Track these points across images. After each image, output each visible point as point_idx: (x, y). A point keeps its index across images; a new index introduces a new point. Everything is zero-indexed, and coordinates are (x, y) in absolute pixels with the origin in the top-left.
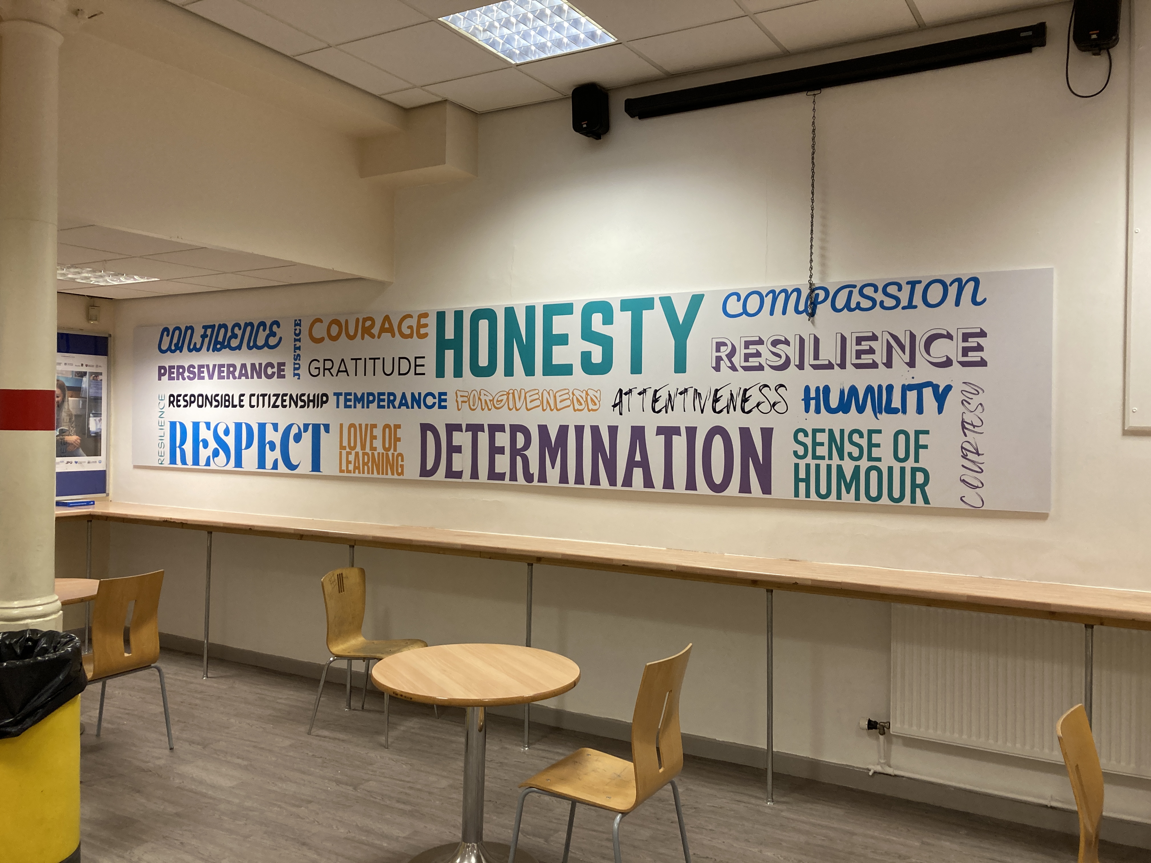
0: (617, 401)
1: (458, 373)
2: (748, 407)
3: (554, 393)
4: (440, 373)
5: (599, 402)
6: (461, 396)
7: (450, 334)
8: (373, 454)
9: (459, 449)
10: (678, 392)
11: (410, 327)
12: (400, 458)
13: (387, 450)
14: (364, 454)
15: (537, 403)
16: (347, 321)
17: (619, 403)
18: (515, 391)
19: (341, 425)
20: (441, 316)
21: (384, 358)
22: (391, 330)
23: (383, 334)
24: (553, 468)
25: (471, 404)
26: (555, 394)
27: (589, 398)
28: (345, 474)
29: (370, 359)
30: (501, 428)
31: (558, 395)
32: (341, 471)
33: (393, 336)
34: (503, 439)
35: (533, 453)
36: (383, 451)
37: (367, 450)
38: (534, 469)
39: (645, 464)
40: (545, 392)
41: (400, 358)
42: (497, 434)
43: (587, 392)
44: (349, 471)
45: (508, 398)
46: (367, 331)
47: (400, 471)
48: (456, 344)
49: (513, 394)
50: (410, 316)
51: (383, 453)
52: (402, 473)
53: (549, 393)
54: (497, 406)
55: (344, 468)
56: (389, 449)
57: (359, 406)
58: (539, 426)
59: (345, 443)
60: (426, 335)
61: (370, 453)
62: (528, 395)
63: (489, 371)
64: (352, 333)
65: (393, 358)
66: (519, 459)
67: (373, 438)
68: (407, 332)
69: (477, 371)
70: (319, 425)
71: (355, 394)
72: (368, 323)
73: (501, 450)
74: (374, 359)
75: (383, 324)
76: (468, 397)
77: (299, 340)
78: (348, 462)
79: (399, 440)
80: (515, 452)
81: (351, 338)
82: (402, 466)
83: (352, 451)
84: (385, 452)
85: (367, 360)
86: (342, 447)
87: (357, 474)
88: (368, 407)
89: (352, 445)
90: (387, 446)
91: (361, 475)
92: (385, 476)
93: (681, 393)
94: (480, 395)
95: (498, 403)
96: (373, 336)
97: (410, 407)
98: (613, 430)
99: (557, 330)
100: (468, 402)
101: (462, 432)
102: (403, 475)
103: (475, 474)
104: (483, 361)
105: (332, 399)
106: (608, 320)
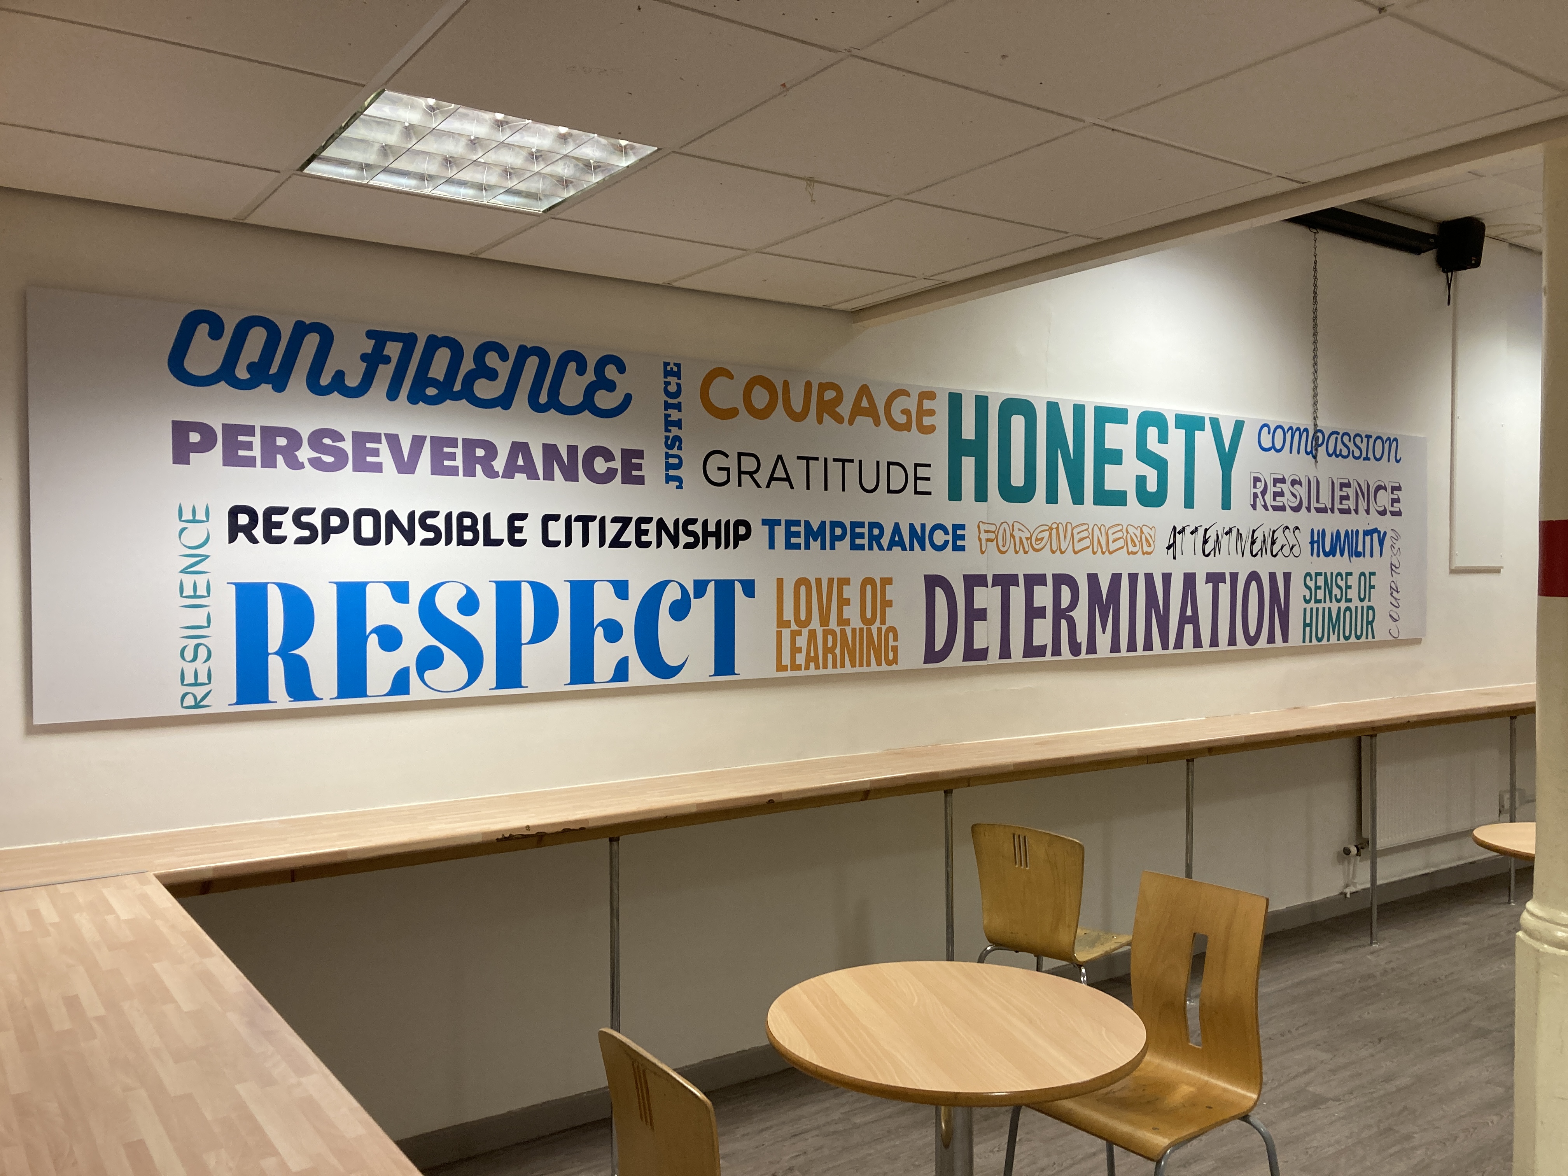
0: (1171, 542)
1: (981, 495)
2: (1276, 548)
3: (1107, 529)
4: (955, 494)
5: (1154, 542)
6: (986, 531)
7: (968, 432)
8: (843, 632)
9: (982, 615)
10: (1225, 532)
11: (907, 412)
12: (891, 635)
13: (869, 622)
14: (826, 633)
15: (1087, 543)
16: (786, 384)
17: (1173, 544)
18: (1060, 525)
19: (780, 582)
20: (955, 400)
21: (860, 461)
22: (872, 412)
23: (858, 418)
24: (1104, 633)
25: (1000, 544)
26: (1108, 531)
27: (1143, 536)
28: (789, 673)
29: (835, 460)
30: (1040, 579)
31: (1110, 532)
32: (781, 668)
33: (877, 423)
34: (1043, 596)
35: (1081, 614)
36: (862, 626)
37: (833, 624)
38: (1082, 636)
39: (1194, 620)
40: (1096, 528)
41: (889, 464)
42: (1036, 588)
43: (1141, 529)
44: (796, 667)
45: (1050, 534)
46: (828, 409)
47: (891, 657)
48: (978, 448)
49: (1057, 528)
50: (904, 393)
51: (861, 630)
52: (895, 661)
53: (1100, 530)
54: (1036, 547)
55: (786, 660)
56: (872, 621)
57: (815, 545)
58: (1088, 575)
59: (789, 615)
60: (931, 429)
61: (838, 630)
62: (1075, 531)
63: (1024, 494)
64: (798, 407)
65: (878, 463)
66: (1064, 623)
67: (844, 602)
68: (902, 419)
69: (1010, 494)
70: (731, 583)
71: (807, 523)
72: (830, 395)
73: (1041, 613)
74: (844, 461)
75: (858, 400)
76: (996, 533)
77: (678, 407)
78: (795, 650)
79: (890, 604)
80: (1060, 614)
81: (798, 417)
82: (895, 649)
83: (803, 629)
84: (865, 627)
85: (830, 462)
86: (782, 623)
87: (813, 671)
88: (833, 547)
89: (803, 617)
90: (869, 615)
91: (822, 672)
92: (865, 669)
93: (1227, 534)
94: (1013, 530)
95: (1038, 543)
96: (839, 419)
97: (908, 548)
98: (1167, 578)
99: (1110, 443)
100: (995, 540)
101: (987, 587)
102: (897, 664)
103: (1005, 652)
104: (1018, 479)
105: (760, 533)
106: (1163, 438)
